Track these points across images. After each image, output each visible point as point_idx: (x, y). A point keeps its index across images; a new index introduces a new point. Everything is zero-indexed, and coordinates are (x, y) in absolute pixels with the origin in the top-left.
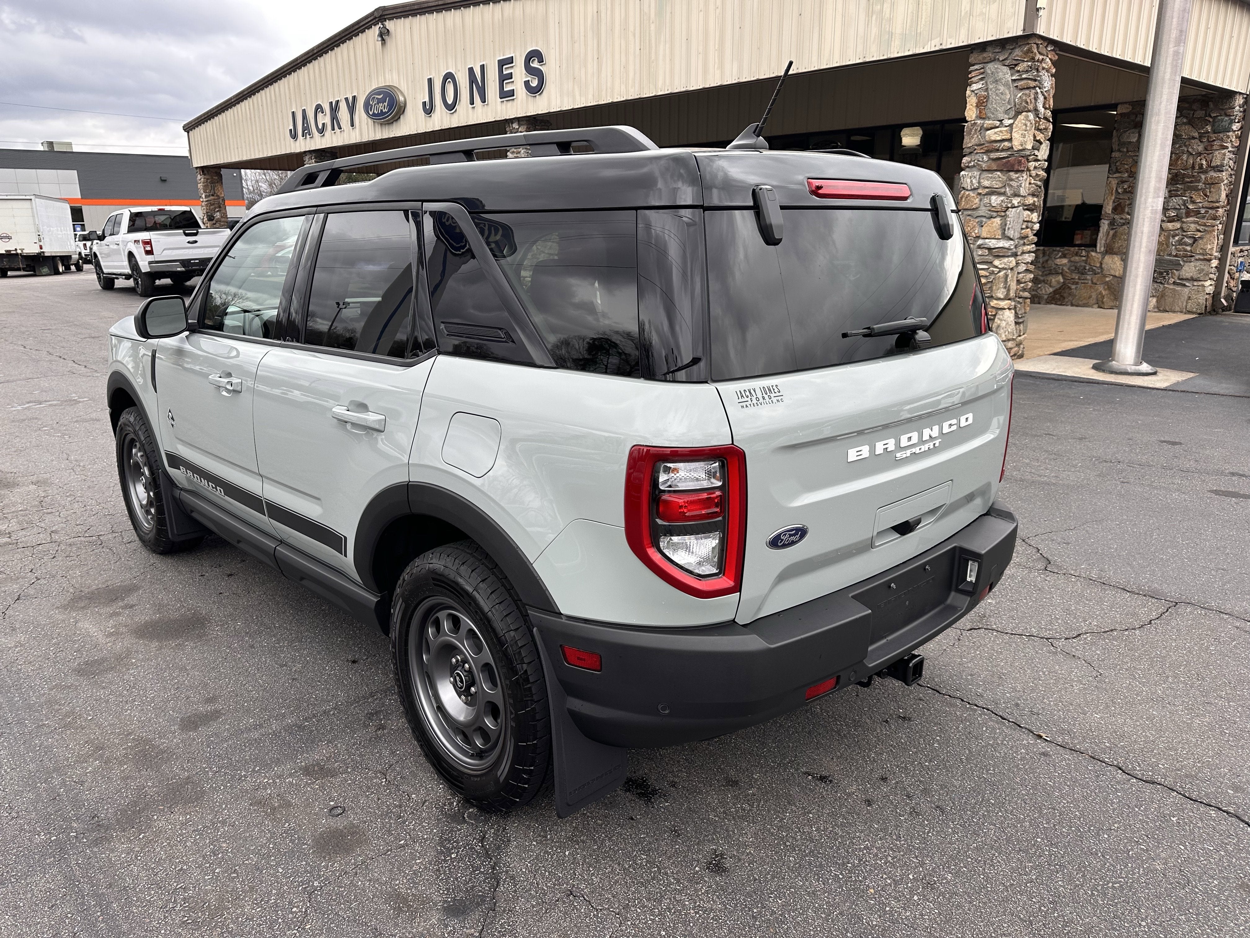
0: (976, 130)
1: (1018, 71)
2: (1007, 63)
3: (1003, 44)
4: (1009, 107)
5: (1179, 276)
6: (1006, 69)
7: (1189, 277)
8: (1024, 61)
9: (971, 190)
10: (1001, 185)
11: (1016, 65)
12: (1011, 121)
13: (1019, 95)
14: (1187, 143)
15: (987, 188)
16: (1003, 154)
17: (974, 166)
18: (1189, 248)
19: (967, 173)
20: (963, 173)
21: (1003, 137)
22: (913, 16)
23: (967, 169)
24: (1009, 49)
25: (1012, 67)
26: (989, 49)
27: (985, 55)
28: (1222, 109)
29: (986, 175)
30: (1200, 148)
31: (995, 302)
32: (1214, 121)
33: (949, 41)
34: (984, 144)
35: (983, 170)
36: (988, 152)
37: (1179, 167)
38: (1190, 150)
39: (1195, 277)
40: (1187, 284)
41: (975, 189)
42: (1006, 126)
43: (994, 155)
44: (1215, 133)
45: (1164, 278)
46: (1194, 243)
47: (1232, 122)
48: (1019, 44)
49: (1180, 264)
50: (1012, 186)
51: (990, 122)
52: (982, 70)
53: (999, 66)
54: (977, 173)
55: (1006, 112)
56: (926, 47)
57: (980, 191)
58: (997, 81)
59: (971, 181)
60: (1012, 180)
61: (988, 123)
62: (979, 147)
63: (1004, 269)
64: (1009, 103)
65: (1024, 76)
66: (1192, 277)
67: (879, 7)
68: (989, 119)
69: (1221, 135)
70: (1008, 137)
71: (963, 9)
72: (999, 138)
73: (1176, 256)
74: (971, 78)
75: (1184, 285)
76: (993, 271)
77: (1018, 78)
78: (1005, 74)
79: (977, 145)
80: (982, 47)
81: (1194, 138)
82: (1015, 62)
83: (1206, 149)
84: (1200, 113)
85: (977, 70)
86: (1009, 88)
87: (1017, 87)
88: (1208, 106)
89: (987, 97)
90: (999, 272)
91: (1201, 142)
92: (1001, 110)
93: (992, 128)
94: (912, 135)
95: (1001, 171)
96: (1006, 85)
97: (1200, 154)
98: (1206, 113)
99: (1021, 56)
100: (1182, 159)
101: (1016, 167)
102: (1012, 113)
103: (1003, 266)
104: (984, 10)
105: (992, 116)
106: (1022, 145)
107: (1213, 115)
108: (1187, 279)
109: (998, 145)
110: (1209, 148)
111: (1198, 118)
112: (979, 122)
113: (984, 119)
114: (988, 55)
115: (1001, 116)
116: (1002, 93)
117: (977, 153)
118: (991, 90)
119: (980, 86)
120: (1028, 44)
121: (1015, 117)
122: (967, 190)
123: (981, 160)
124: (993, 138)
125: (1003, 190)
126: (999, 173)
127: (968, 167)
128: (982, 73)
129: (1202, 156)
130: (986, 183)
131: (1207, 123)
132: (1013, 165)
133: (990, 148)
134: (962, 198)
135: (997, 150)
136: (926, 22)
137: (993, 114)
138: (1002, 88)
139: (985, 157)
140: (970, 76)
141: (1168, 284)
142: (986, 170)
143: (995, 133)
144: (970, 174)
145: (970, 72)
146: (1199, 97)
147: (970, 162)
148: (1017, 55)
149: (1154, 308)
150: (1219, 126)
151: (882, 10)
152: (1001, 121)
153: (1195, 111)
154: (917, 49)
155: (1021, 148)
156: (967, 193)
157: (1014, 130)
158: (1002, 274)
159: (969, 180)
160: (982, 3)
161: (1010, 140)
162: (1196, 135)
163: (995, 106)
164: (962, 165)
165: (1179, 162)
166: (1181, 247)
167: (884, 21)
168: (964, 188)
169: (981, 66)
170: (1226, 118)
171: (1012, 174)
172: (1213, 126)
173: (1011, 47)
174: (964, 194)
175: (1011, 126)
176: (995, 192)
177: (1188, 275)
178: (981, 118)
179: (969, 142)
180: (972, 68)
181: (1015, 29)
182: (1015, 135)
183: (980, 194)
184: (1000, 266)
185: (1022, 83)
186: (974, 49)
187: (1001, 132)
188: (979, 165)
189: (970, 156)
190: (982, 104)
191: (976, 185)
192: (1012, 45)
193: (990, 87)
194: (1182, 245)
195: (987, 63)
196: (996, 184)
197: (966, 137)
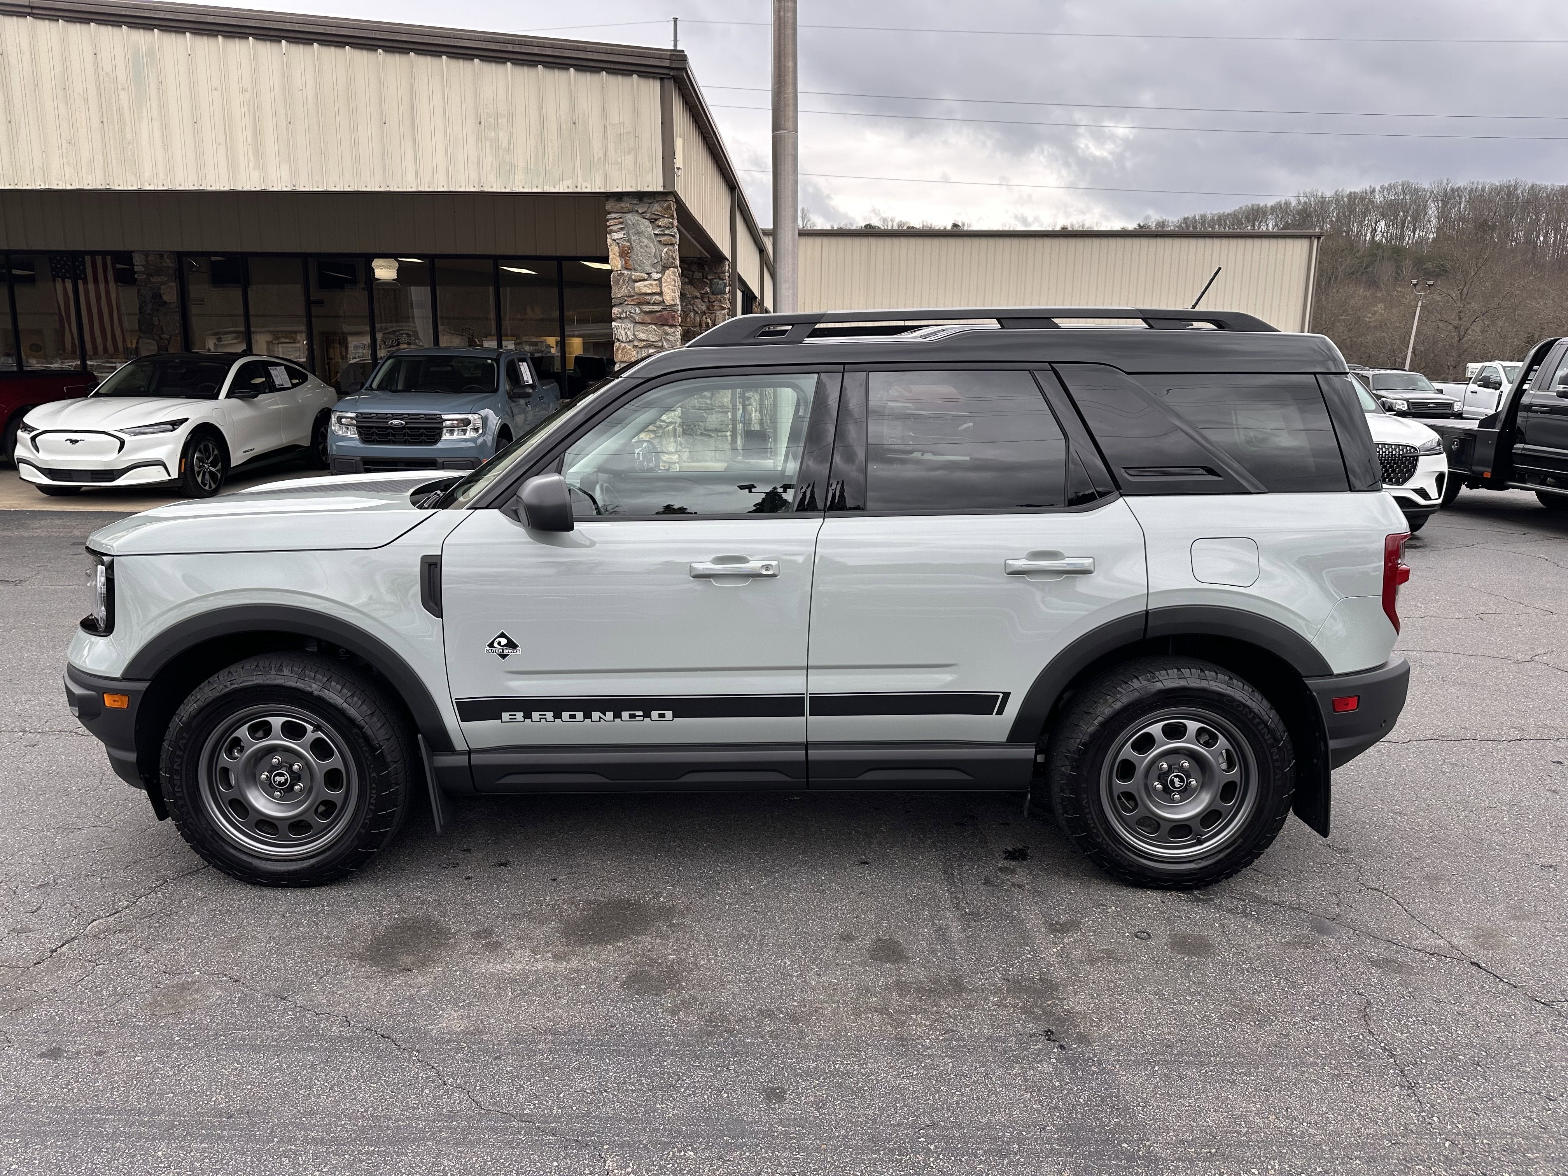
0: (624, 281)
1: (660, 226)
2: (648, 215)
3: (641, 196)
4: (656, 261)
5: (705, 427)
6: (647, 222)
7: (713, 428)
8: (664, 217)
9: (627, 342)
10: (657, 339)
11: (656, 220)
12: (659, 276)
13: (665, 250)
14: (692, 302)
15: (644, 340)
16: (656, 308)
17: (626, 317)
18: (709, 402)
19: (620, 325)
20: (614, 324)
21: (654, 291)
22: (537, 151)
23: (619, 320)
24: (647, 203)
25: (653, 221)
26: (626, 199)
27: (623, 205)
28: (716, 273)
29: (639, 327)
30: (704, 308)
31: (667, 456)
32: (711, 283)
33: (584, 184)
34: (634, 296)
35: (636, 323)
36: (639, 304)
37: (689, 325)
38: (696, 309)
39: (719, 428)
40: (713, 435)
41: (630, 341)
42: (655, 280)
43: (647, 308)
44: (713, 294)
45: (692, 429)
46: (712, 396)
47: (725, 286)
48: (657, 199)
49: (704, 417)
50: (668, 340)
51: (638, 274)
52: (621, 220)
53: (640, 219)
54: (630, 326)
55: (653, 265)
56: (557, 187)
57: (636, 343)
58: (639, 233)
59: (626, 333)
60: (667, 334)
61: (635, 275)
62: (629, 299)
63: (671, 423)
64: (655, 256)
65: (667, 232)
66: (716, 429)
67: (493, 134)
68: (635, 270)
69: (719, 297)
70: (658, 290)
71: (595, 154)
72: (649, 291)
73: (699, 409)
74: (609, 226)
75: (710, 436)
76: (661, 426)
77: (660, 233)
78: (645, 226)
79: (626, 296)
80: (619, 196)
81: (697, 298)
82: (654, 217)
83: (708, 309)
84: (698, 275)
85: (615, 218)
86: (653, 242)
87: (660, 241)
88: (704, 268)
89: (631, 248)
90: (667, 426)
91: (703, 302)
92: (648, 263)
93: (640, 281)
94: (389, 268)
95: (655, 324)
96: (649, 238)
97: (704, 313)
98: (703, 276)
99: (661, 212)
100: (690, 317)
101: (670, 322)
102: (660, 268)
103: (671, 420)
104: (619, 160)
105: (639, 268)
106: (674, 300)
107: (709, 278)
108: (712, 431)
109: (649, 297)
110: (711, 308)
111: (697, 279)
112: (626, 272)
113: (630, 270)
114: (625, 204)
115: (649, 269)
116: (646, 246)
117: (628, 304)
118: (634, 241)
119: (622, 236)
120: (667, 201)
121: (663, 272)
122: (622, 342)
123: (633, 311)
124: (643, 291)
125: (660, 344)
126: (654, 327)
127: (619, 318)
128: (621, 223)
129: (707, 315)
130: (642, 336)
131: (706, 284)
132: (667, 320)
133: (642, 300)
134: (617, 350)
135: (648, 303)
136: (554, 160)
137: (640, 266)
138: (646, 241)
139: (637, 309)
140: (608, 224)
141: (696, 435)
142: (640, 323)
143: (645, 286)
144: (623, 326)
145: (608, 220)
146: (695, 260)
147: (621, 314)
148: (657, 211)
149: (688, 458)
150: (716, 288)
151: (497, 138)
152: (649, 274)
153: (694, 272)
154: (548, 187)
155: (673, 303)
156: (623, 345)
157: (664, 285)
158: (671, 428)
159: (623, 332)
160: (616, 152)
161: (660, 294)
162: (698, 295)
163: (641, 258)
164: (613, 316)
165: (688, 320)
166: (702, 400)
167: (501, 151)
168: (618, 340)
169: (619, 215)
170: (721, 282)
171: (666, 328)
172: (711, 288)
173: (649, 201)
174: (620, 346)
175: (659, 280)
176: (653, 345)
177: (713, 427)
178: (626, 269)
179: (618, 292)
180: (609, 216)
181: (657, 186)
182: (665, 289)
183: (635, 347)
184: (667, 421)
185: (665, 238)
186: (610, 197)
187: (651, 285)
188: (631, 317)
189: (620, 306)
190: (624, 254)
191: (631, 337)
192: (650, 199)
193: (633, 238)
194: (703, 398)
195: (625, 213)
196: (653, 338)
197: (613, 287)
